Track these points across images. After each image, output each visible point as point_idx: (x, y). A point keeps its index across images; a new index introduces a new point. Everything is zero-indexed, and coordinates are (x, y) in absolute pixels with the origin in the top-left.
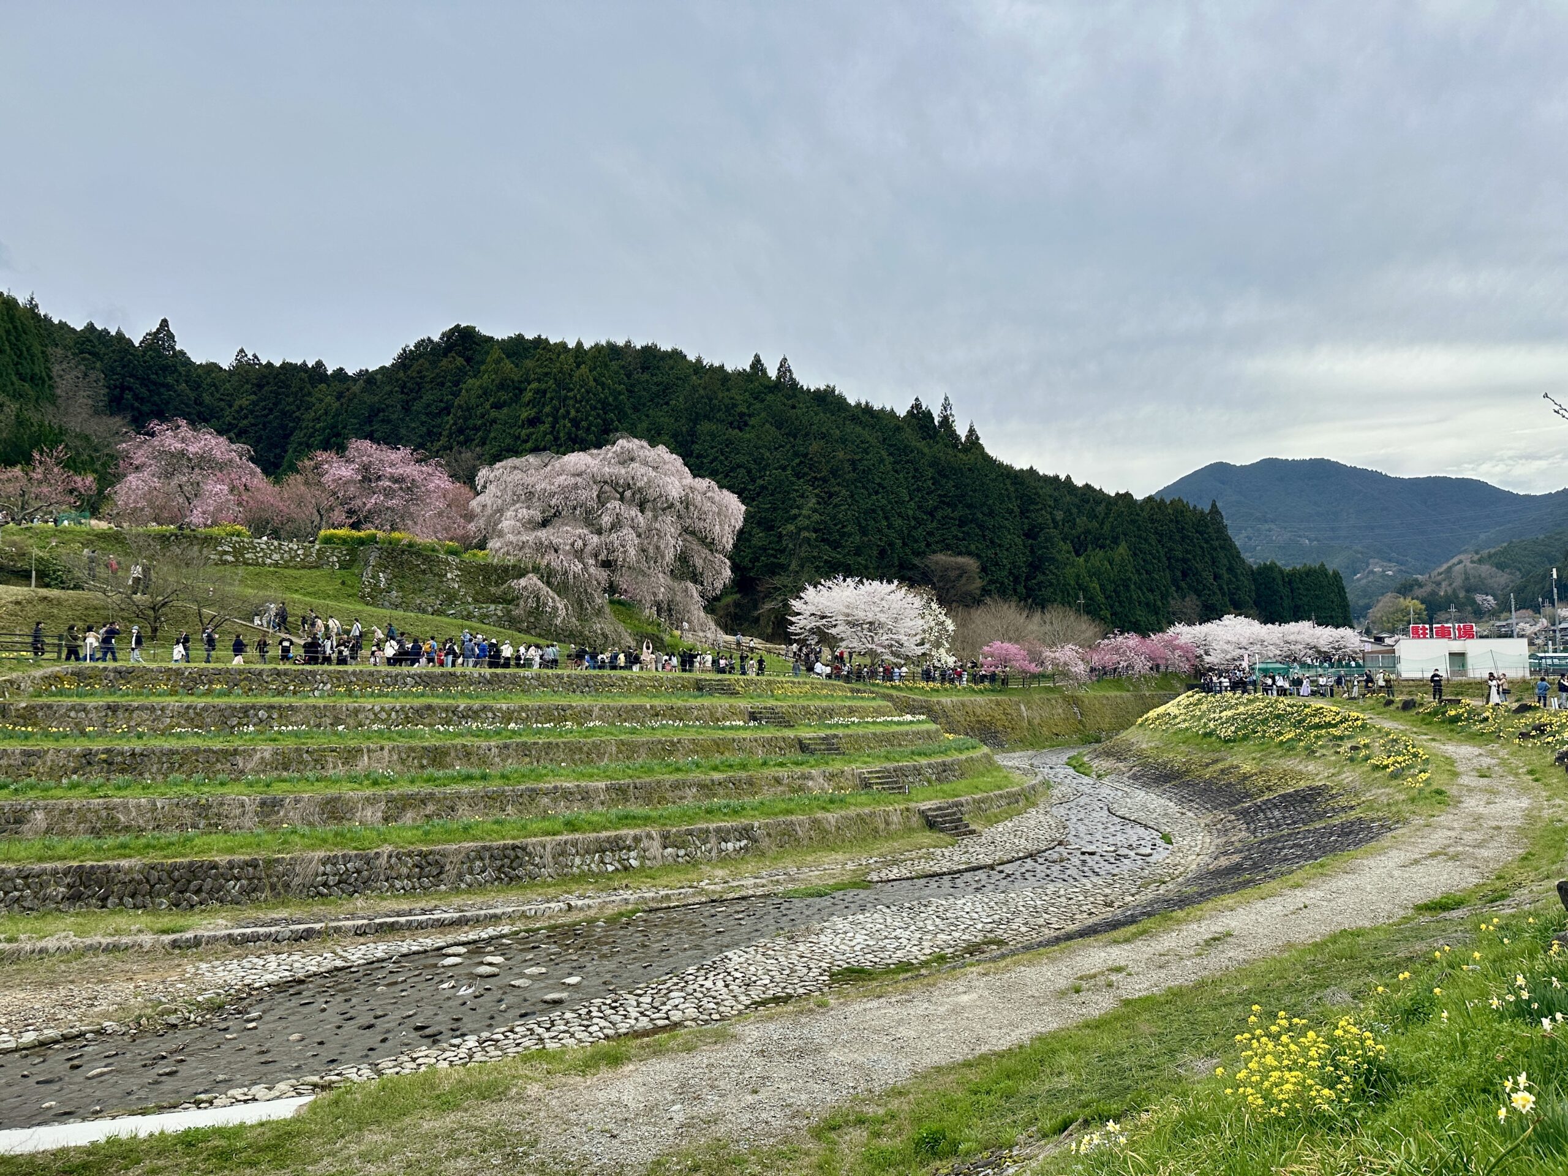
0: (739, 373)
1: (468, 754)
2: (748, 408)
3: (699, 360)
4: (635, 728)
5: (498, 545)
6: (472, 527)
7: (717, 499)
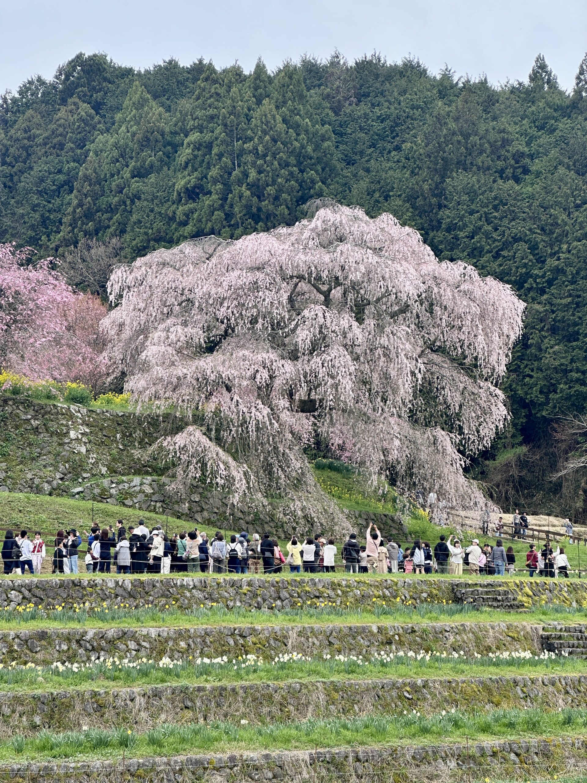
0: (513, 90)
1: (100, 707)
2: (528, 144)
3: (446, 77)
4: (355, 663)
5: (142, 383)
6: (103, 358)
7: (478, 293)
